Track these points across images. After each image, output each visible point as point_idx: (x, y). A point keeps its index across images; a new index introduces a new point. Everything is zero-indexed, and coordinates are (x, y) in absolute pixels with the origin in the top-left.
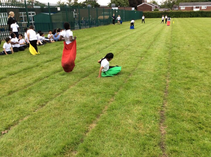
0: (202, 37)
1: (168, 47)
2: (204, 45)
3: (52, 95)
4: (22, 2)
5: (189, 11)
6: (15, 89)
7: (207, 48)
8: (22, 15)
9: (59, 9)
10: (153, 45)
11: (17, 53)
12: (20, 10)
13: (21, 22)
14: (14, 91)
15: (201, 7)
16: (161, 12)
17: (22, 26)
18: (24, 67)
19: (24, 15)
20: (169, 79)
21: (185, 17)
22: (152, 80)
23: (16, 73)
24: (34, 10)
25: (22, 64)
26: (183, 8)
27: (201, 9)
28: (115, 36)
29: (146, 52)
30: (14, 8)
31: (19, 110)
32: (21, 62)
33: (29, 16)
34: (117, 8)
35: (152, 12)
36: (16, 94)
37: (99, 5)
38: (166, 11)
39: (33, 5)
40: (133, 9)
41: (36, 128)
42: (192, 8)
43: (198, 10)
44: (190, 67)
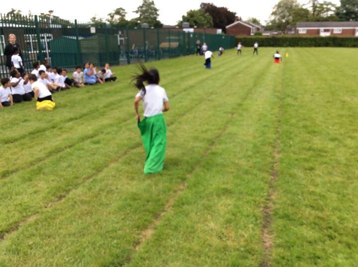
0: (334, 80)
1: (278, 97)
2: (338, 95)
3: (77, 178)
4: (31, 18)
5: (313, 36)
6: (14, 168)
7: (342, 99)
8: (29, 40)
9: (93, 30)
10: (251, 94)
11: (19, 105)
12: (27, 31)
13: (27, 52)
14: (12, 172)
15: (332, 30)
16: (267, 37)
17: (29, 58)
18: (31, 130)
19: (32, 40)
20: (279, 152)
21: (306, 46)
22: (250, 153)
23: (16, 140)
24: (49, 31)
25: (28, 124)
26: (302, 31)
27: (332, 33)
28: (188, 76)
29: (240, 105)
30: (16, 27)
31: (21, 204)
32: (26, 121)
33: (42, 42)
34: (191, 30)
35: (251, 37)
36: (15, 177)
37: (162, 25)
38: (275, 36)
39: (50, 24)
40: (219, 31)
41: (49, 237)
42: (318, 32)
43: (328, 34)
44: (315, 132)
